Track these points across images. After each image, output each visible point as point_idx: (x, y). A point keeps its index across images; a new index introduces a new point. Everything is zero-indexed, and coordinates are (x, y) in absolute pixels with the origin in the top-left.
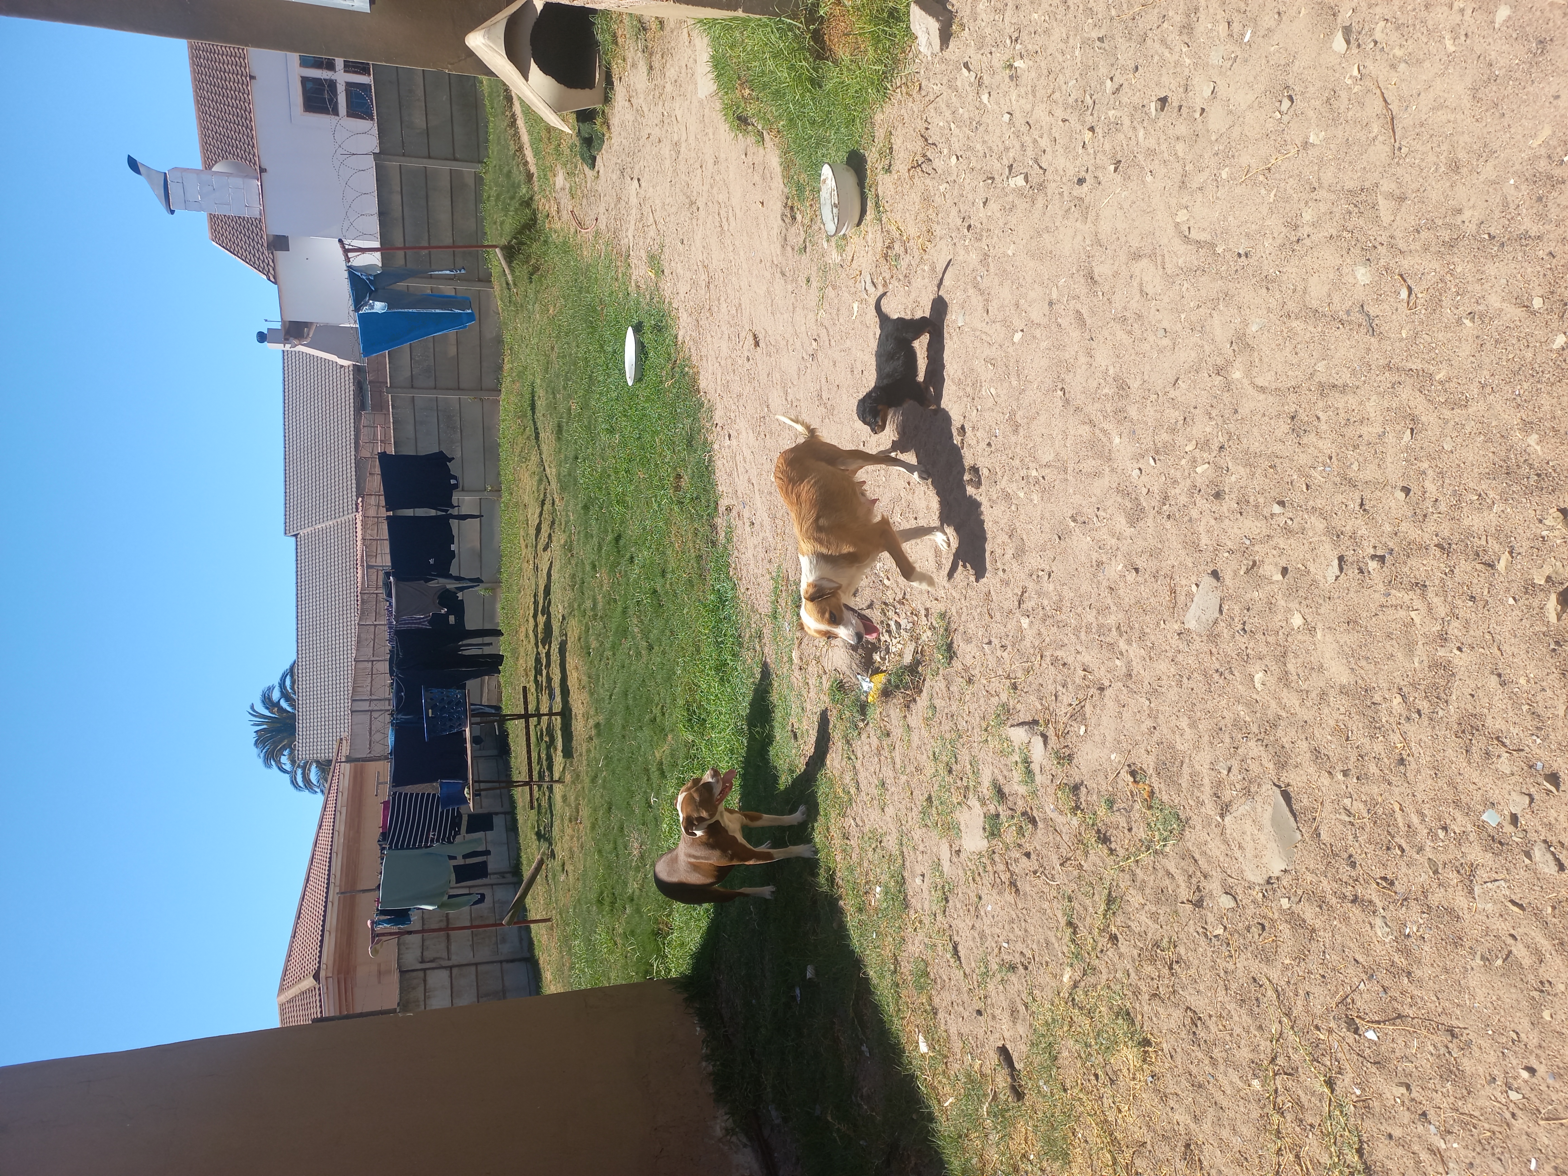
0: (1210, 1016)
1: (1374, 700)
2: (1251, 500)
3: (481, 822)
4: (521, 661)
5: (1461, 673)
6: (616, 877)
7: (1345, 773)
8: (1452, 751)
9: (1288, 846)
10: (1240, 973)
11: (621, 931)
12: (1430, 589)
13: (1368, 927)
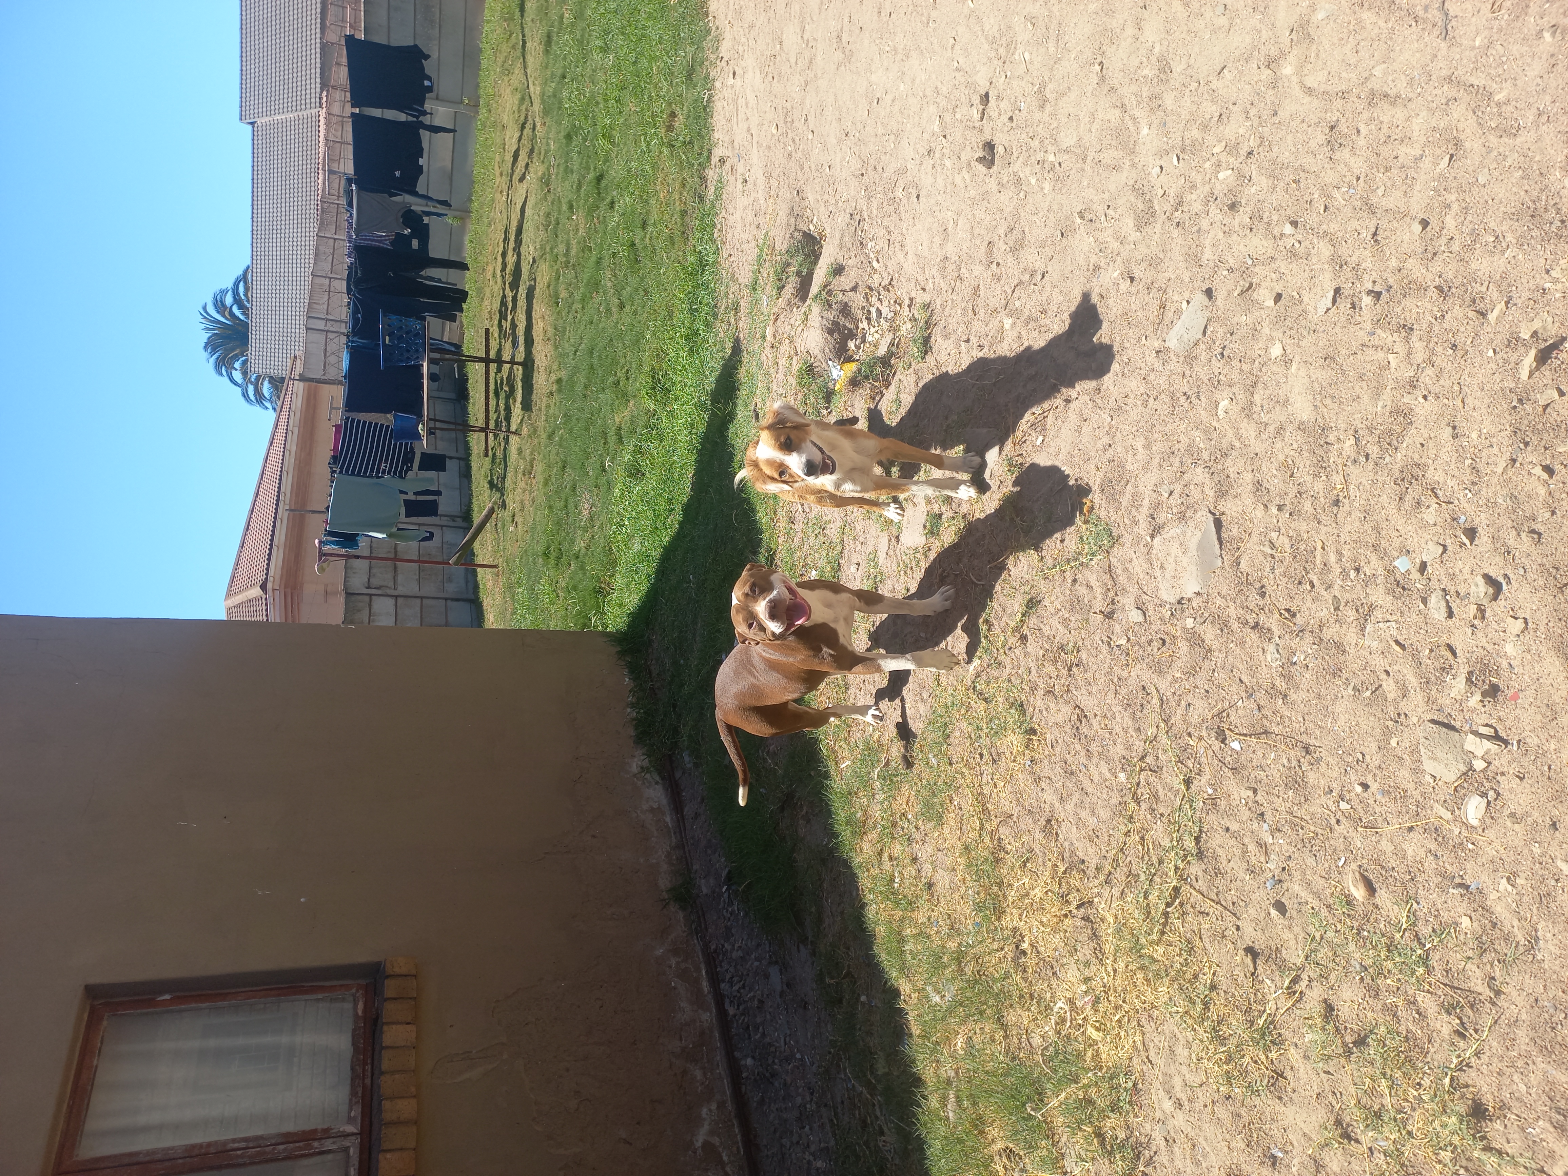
0: (1096, 715)
1: (1328, 440)
2: (1265, 217)
3: (433, 462)
4: (486, 303)
5: (1419, 422)
6: (564, 534)
7: (1280, 508)
8: (1386, 499)
9: (1206, 569)
10: (1132, 681)
11: (564, 584)
12: (1416, 333)
13: (1260, 653)
